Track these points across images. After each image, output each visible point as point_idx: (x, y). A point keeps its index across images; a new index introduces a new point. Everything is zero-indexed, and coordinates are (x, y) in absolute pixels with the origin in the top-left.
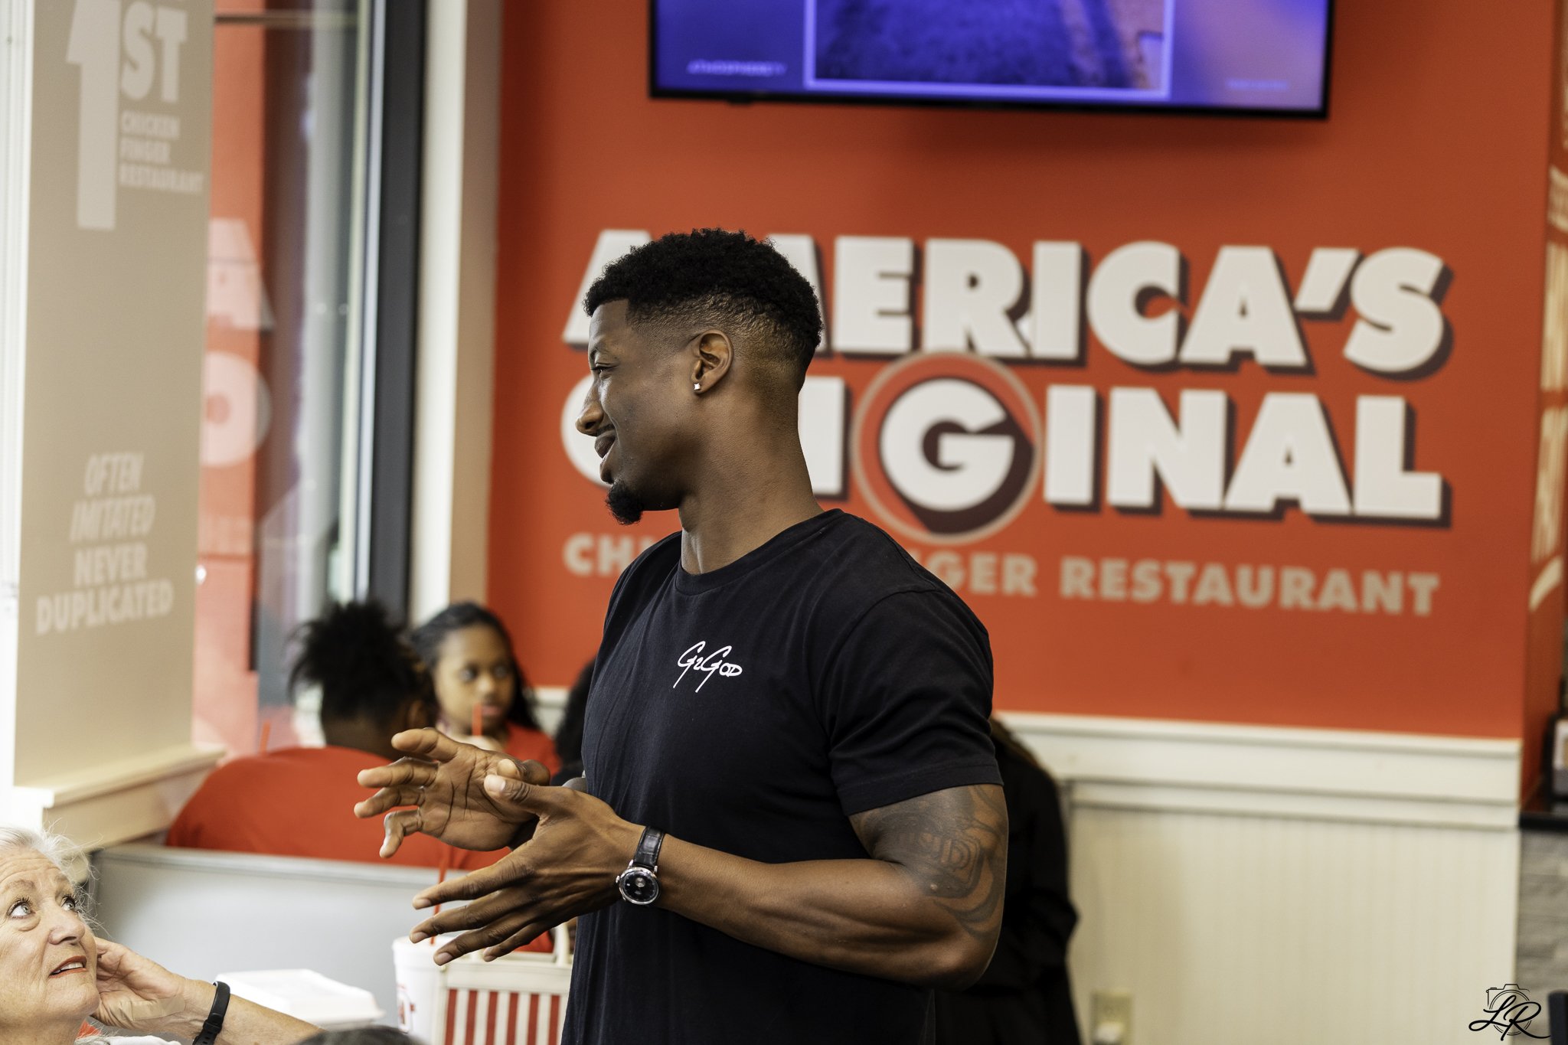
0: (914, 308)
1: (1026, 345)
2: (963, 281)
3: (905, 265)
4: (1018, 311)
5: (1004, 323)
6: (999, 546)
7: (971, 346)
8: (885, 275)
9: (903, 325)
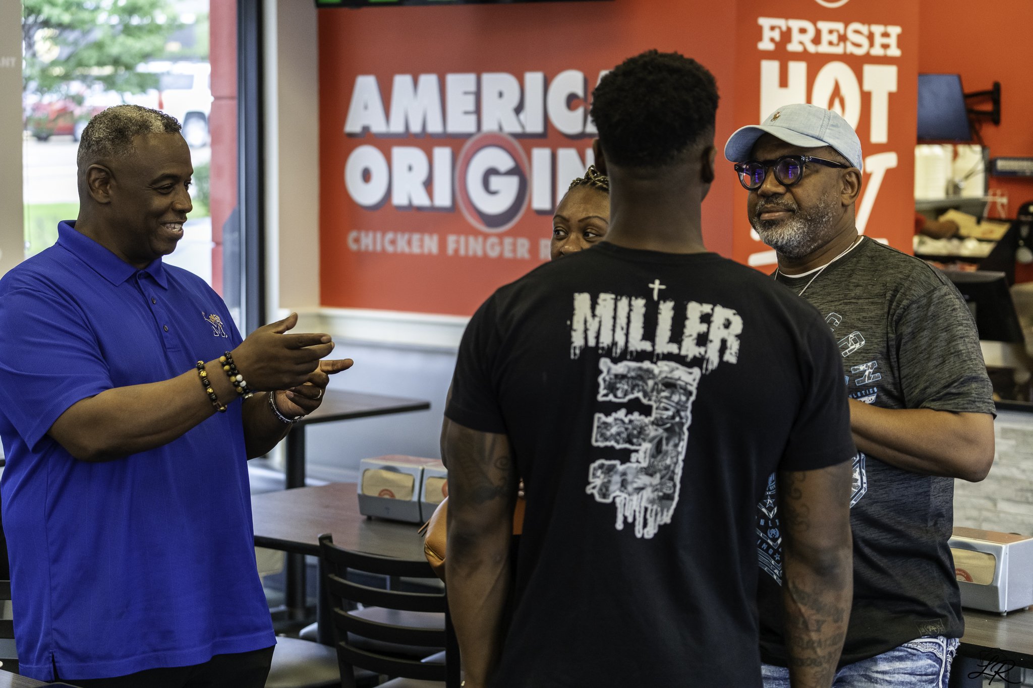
0: (478, 111)
1: (523, 127)
2: (496, 95)
3: (472, 88)
4: (519, 109)
5: (512, 115)
6: (514, 233)
7: (501, 128)
8: (466, 93)
9: (473, 118)
